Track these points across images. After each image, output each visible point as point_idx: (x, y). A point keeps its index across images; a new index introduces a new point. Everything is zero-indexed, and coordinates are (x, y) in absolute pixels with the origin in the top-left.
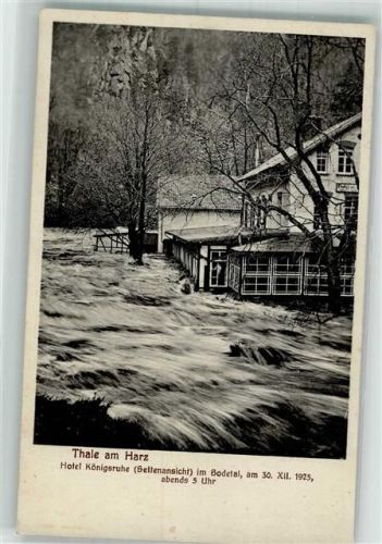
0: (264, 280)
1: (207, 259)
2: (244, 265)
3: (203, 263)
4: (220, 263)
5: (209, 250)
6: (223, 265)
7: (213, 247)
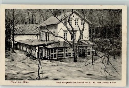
0: (55, 55)
1: (38, 50)
2: (50, 51)
3: (37, 51)
4: (41, 51)
5: (39, 48)
6: (42, 51)
7: (39, 47)
